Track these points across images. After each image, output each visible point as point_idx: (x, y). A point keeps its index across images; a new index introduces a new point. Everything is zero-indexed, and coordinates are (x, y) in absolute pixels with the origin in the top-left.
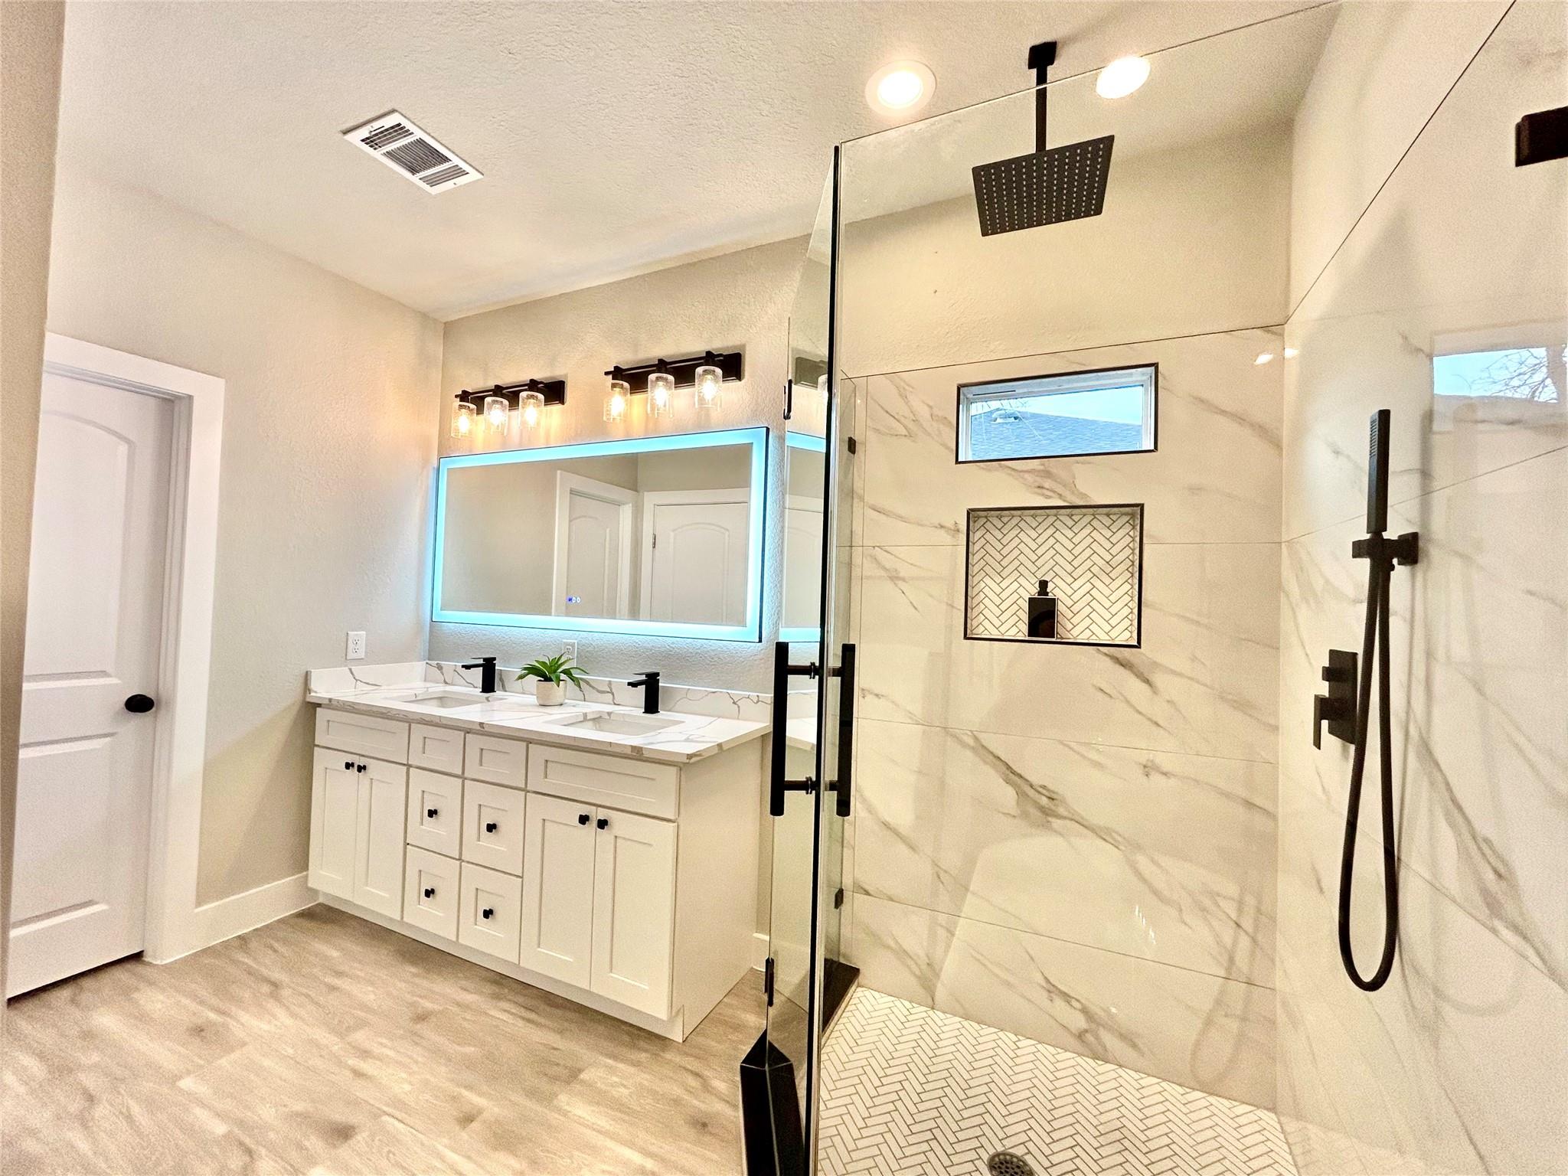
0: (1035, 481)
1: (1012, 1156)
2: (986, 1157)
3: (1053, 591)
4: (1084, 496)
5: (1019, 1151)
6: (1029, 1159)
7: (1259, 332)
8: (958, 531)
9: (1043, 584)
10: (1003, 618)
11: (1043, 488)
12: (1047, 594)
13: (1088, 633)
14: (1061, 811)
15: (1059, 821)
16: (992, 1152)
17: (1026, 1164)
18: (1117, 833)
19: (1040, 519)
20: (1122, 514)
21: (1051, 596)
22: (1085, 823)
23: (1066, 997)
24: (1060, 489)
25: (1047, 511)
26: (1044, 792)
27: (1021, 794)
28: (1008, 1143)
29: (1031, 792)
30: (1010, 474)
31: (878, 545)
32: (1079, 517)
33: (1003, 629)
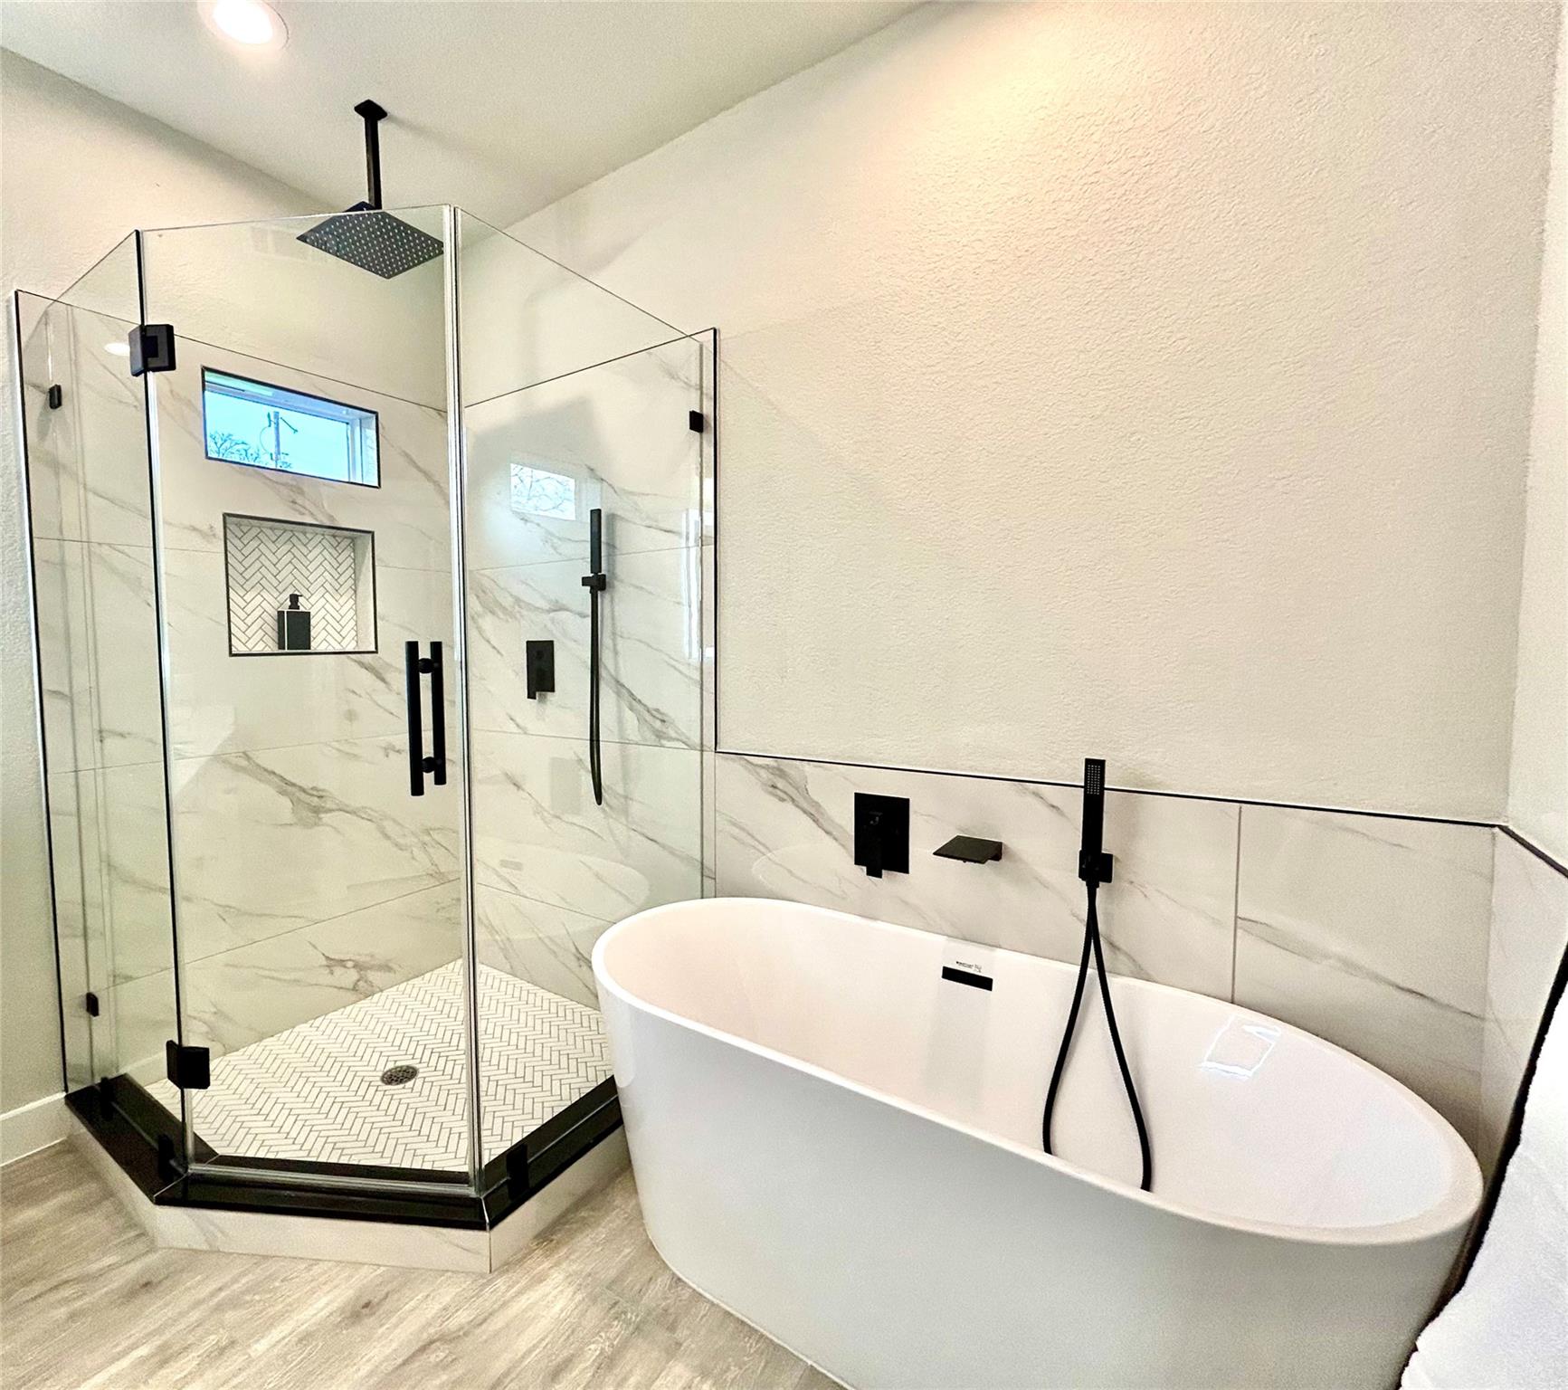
0: (290, 496)
1: (390, 1071)
2: (380, 1083)
3: (304, 605)
4: (331, 517)
5: (391, 1066)
6: (399, 1064)
7: (434, 412)
8: (214, 535)
9: (294, 599)
10: (249, 633)
11: (296, 503)
12: (298, 608)
13: (325, 644)
14: (329, 805)
15: (329, 815)
16: (378, 1079)
17: (401, 1067)
18: (370, 808)
19: (278, 533)
20: (346, 538)
21: (302, 609)
22: (348, 809)
23: (342, 963)
24: (313, 509)
25: (285, 525)
26: (315, 793)
27: (296, 802)
28: (381, 1067)
29: (303, 796)
30: (264, 483)
31: (108, 541)
32: (312, 536)
33: (250, 645)
